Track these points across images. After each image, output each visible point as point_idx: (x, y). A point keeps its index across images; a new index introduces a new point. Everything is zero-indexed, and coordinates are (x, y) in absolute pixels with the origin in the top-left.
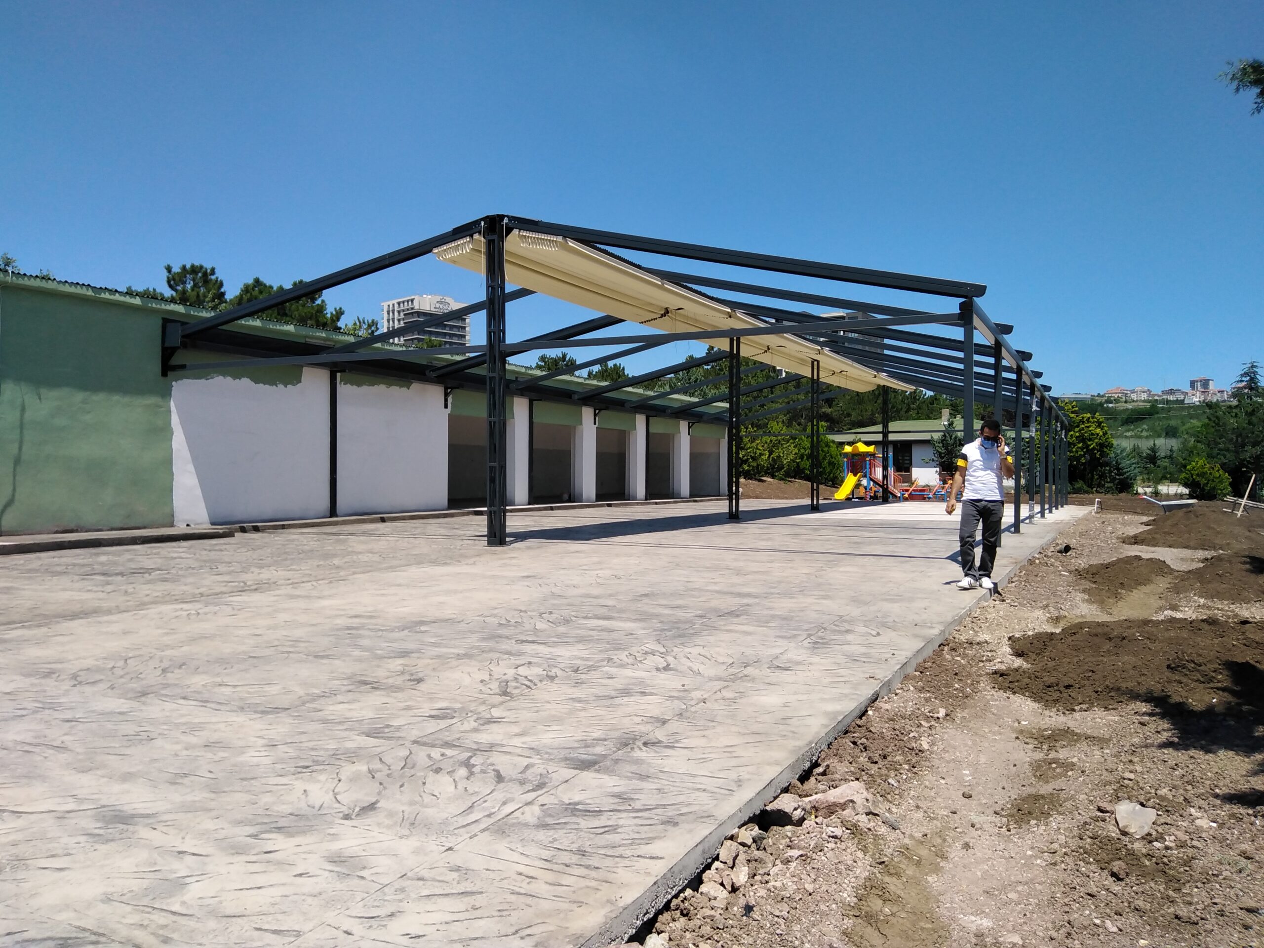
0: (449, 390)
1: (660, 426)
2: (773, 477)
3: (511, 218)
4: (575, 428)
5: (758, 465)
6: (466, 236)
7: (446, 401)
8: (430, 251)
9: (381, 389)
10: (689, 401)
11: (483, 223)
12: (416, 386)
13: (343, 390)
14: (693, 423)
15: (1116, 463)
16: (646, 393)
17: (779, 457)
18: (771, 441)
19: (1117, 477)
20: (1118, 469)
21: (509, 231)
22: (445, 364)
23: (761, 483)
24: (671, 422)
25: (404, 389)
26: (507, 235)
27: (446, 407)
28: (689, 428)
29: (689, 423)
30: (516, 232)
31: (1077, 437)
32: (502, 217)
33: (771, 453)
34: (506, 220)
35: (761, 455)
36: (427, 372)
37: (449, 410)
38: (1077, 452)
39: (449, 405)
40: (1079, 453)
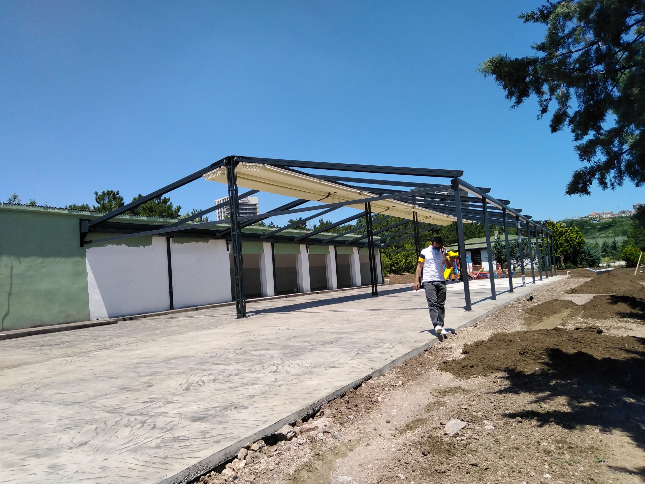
0: (229, 242)
1: (342, 251)
2: (409, 272)
3: (238, 157)
4: (297, 255)
5: (399, 267)
6: (217, 167)
7: (228, 247)
8: (201, 176)
9: (194, 243)
10: (357, 237)
11: (225, 160)
12: (211, 241)
13: (174, 246)
14: (360, 248)
15: (588, 252)
16: (333, 235)
17: (411, 262)
18: (406, 254)
19: (589, 259)
20: (589, 255)
21: (237, 163)
22: (225, 229)
23: (402, 276)
24: (349, 248)
25: (206, 243)
26: (236, 166)
27: (228, 250)
28: (358, 250)
29: (358, 248)
30: (240, 163)
31: (564, 240)
32: (233, 157)
33: (406, 260)
34: (235, 158)
35: (400, 261)
36: (217, 234)
37: (229, 252)
38: (565, 247)
39: (230, 249)
40: (567, 248)
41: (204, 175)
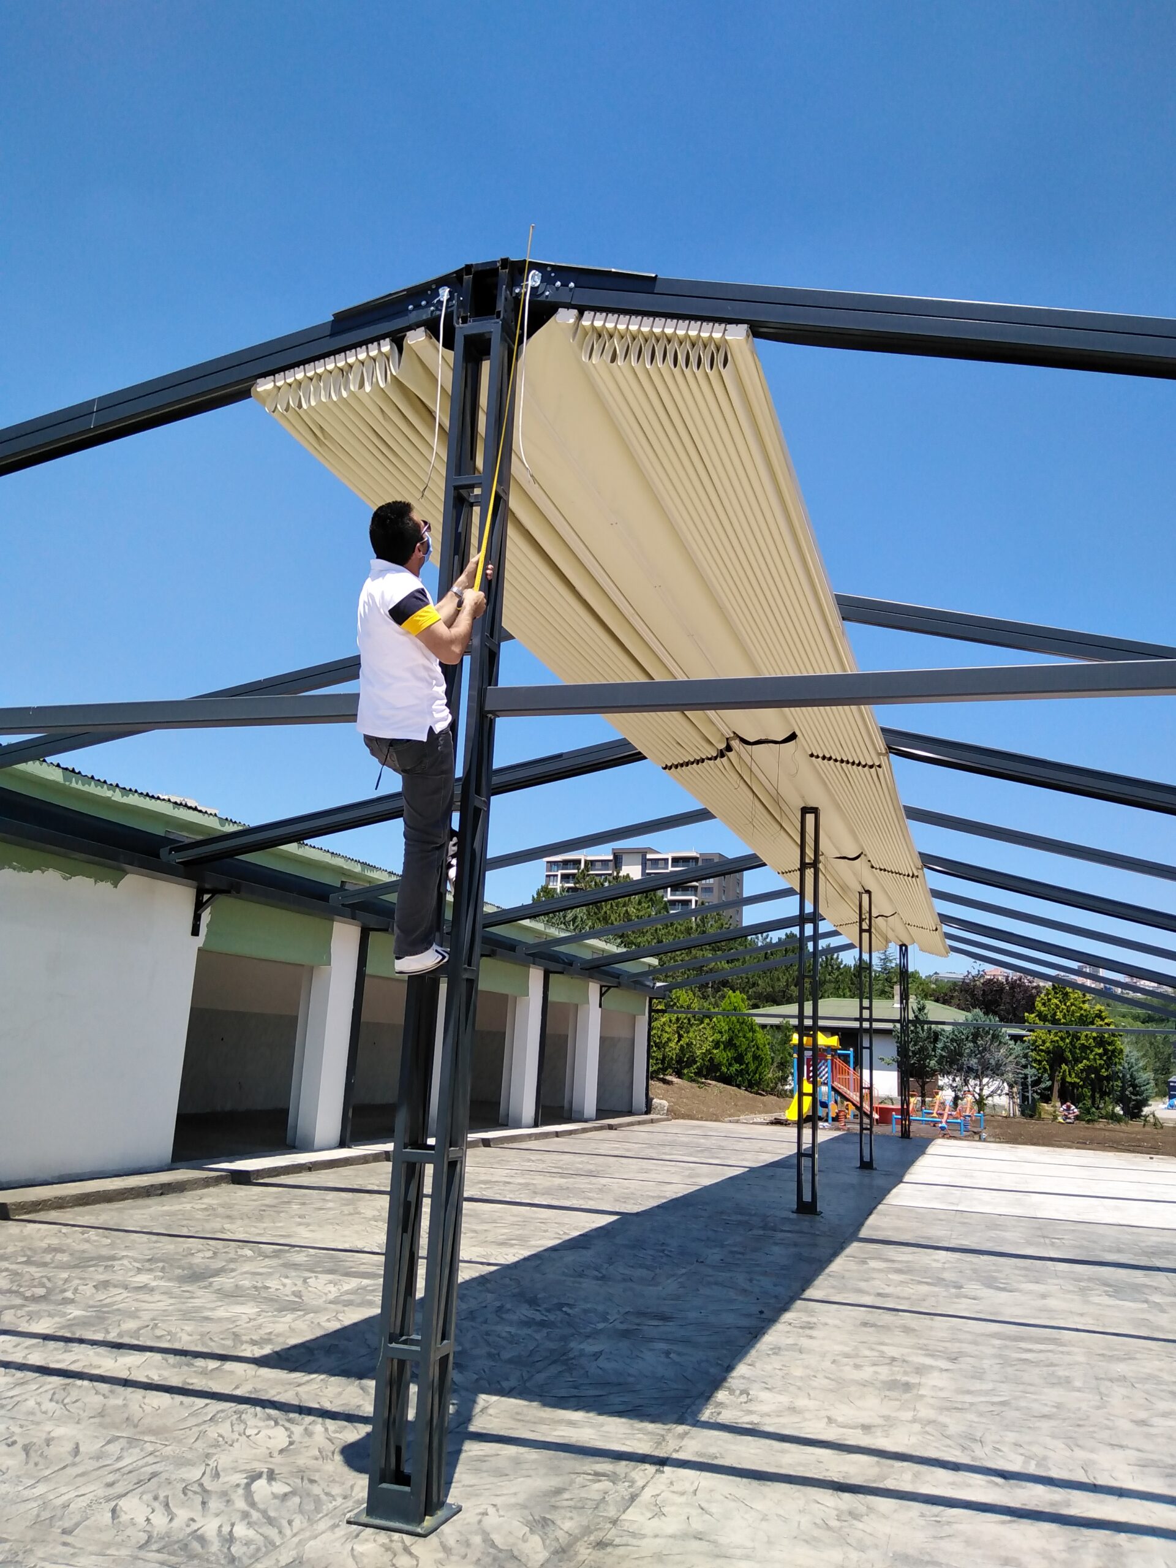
0: (206, 897)
1: (563, 990)
2: (679, 1075)
3: (551, 273)
5: (664, 1058)
6: (377, 339)
7: (197, 918)
8: (245, 394)
10: (603, 951)
11: (444, 293)
12: (134, 882)
14: (609, 987)
16: (547, 931)
17: (689, 1044)
18: (678, 1019)
21: (542, 313)
22: (199, 838)
23: (665, 1086)
24: (577, 982)
25: (105, 886)
27: (195, 932)
28: (601, 995)
29: (601, 987)
30: (565, 317)
32: (517, 270)
33: (680, 1037)
34: (534, 279)
35: (669, 1040)
37: (200, 940)
39: (203, 929)
41: (265, 386)
